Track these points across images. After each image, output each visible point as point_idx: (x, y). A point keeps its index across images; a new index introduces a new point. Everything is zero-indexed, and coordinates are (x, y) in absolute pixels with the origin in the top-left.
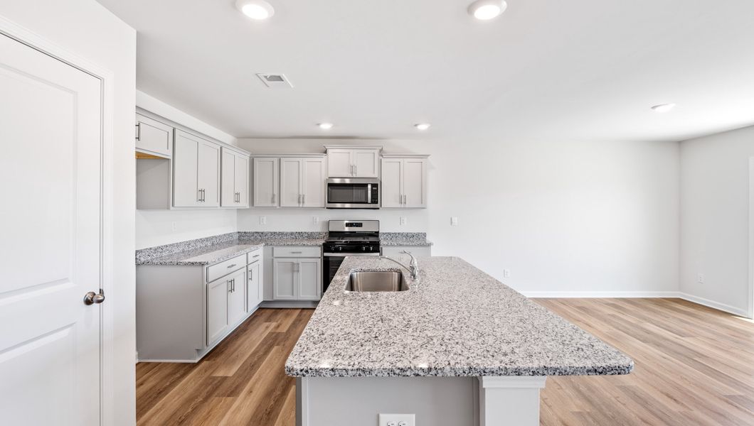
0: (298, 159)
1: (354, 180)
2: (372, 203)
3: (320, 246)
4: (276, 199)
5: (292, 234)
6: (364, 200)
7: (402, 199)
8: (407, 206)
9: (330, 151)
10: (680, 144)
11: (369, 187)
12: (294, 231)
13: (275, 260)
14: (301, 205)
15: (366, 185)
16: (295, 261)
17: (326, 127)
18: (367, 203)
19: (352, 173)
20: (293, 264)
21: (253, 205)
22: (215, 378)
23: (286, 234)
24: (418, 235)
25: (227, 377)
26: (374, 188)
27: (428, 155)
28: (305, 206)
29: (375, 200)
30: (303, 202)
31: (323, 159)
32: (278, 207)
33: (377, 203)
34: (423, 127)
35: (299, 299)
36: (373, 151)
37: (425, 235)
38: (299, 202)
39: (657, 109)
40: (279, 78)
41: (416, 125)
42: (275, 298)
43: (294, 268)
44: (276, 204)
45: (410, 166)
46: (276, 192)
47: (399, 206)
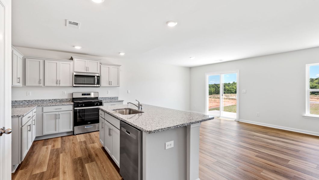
0: (56, 62)
1: (88, 74)
2: (97, 84)
3: (72, 105)
4: (42, 82)
5: (49, 100)
6: (93, 83)
7: (110, 83)
8: (112, 86)
9: (75, 59)
10: (190, 68)
11: (96, 77)
12: (51, 99)
13: (44, 114)
14: (58, 85)
15: (94, 76)
16: (57, 113)
17: (78, 48)
18: (95, 84)
19: (87, 70)
20: (56, 115)
21: (25, 84)
22: (36, 175)
23: (46, 100)
24: (115, 98)
25: (44, 172)
26: (98, 78)
27: (121, 65)
28: (60, 85)
29: (98, 83)
30: (59, 84)
31: (71, 62)
32: (43, 86)
33: (99, 84)
34: (122, 54)
35: (60, 132)
36: (97, 61)
37: (118, 98)
38: (57, 84)
39: (191, 58)
40: (77, 24)
41: (119, 53)
42: (44, 134)
43: (57, 117)
44: (42, 85)
45: (113, 70)
46: (42, 78)
47: (109, 86)
